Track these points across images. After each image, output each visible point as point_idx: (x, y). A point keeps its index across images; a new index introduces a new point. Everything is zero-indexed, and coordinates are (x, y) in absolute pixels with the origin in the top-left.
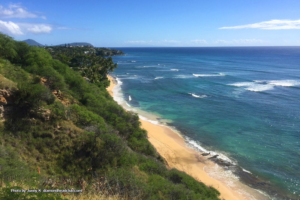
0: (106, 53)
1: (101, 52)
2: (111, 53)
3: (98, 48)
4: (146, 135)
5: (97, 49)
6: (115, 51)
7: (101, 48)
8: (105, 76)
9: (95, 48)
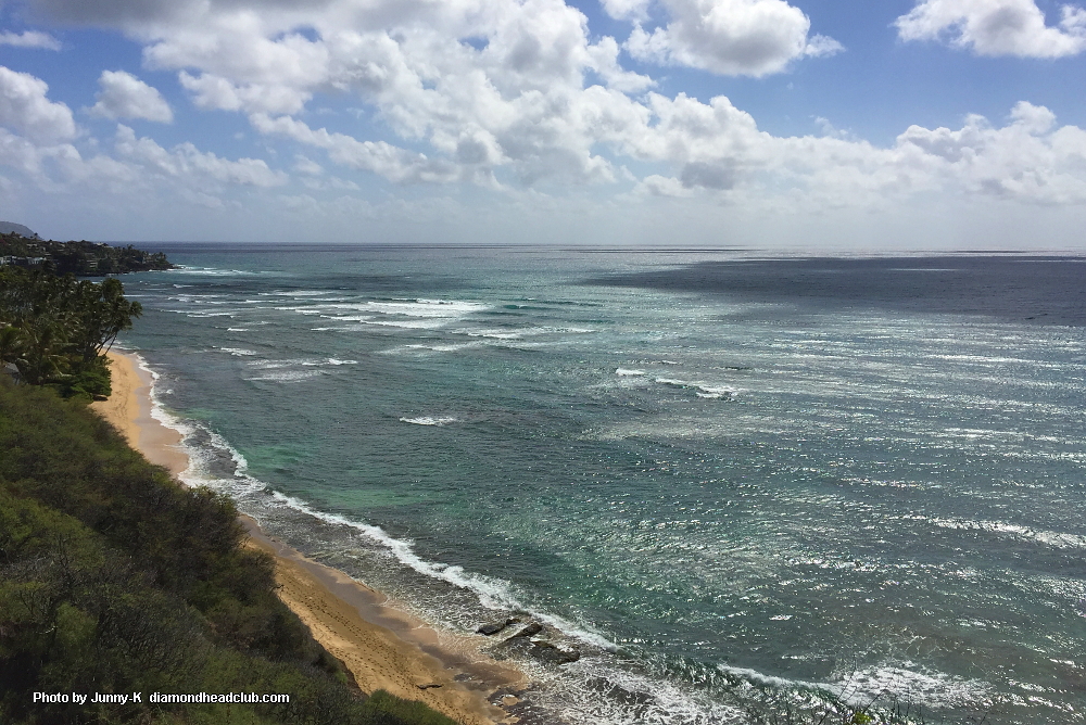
0: (94, 264)
1: (72, 258)
2: (116, 262)
3: (57, 244)
4: (267, 578)
5: (52, 247)
6: (133, 258)
7: (71, 243)
8: (92, 353)
9: (46, 244)
